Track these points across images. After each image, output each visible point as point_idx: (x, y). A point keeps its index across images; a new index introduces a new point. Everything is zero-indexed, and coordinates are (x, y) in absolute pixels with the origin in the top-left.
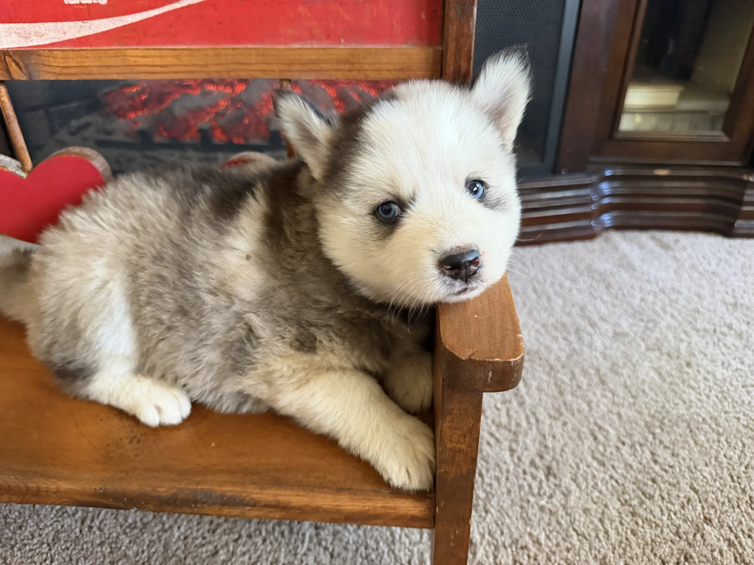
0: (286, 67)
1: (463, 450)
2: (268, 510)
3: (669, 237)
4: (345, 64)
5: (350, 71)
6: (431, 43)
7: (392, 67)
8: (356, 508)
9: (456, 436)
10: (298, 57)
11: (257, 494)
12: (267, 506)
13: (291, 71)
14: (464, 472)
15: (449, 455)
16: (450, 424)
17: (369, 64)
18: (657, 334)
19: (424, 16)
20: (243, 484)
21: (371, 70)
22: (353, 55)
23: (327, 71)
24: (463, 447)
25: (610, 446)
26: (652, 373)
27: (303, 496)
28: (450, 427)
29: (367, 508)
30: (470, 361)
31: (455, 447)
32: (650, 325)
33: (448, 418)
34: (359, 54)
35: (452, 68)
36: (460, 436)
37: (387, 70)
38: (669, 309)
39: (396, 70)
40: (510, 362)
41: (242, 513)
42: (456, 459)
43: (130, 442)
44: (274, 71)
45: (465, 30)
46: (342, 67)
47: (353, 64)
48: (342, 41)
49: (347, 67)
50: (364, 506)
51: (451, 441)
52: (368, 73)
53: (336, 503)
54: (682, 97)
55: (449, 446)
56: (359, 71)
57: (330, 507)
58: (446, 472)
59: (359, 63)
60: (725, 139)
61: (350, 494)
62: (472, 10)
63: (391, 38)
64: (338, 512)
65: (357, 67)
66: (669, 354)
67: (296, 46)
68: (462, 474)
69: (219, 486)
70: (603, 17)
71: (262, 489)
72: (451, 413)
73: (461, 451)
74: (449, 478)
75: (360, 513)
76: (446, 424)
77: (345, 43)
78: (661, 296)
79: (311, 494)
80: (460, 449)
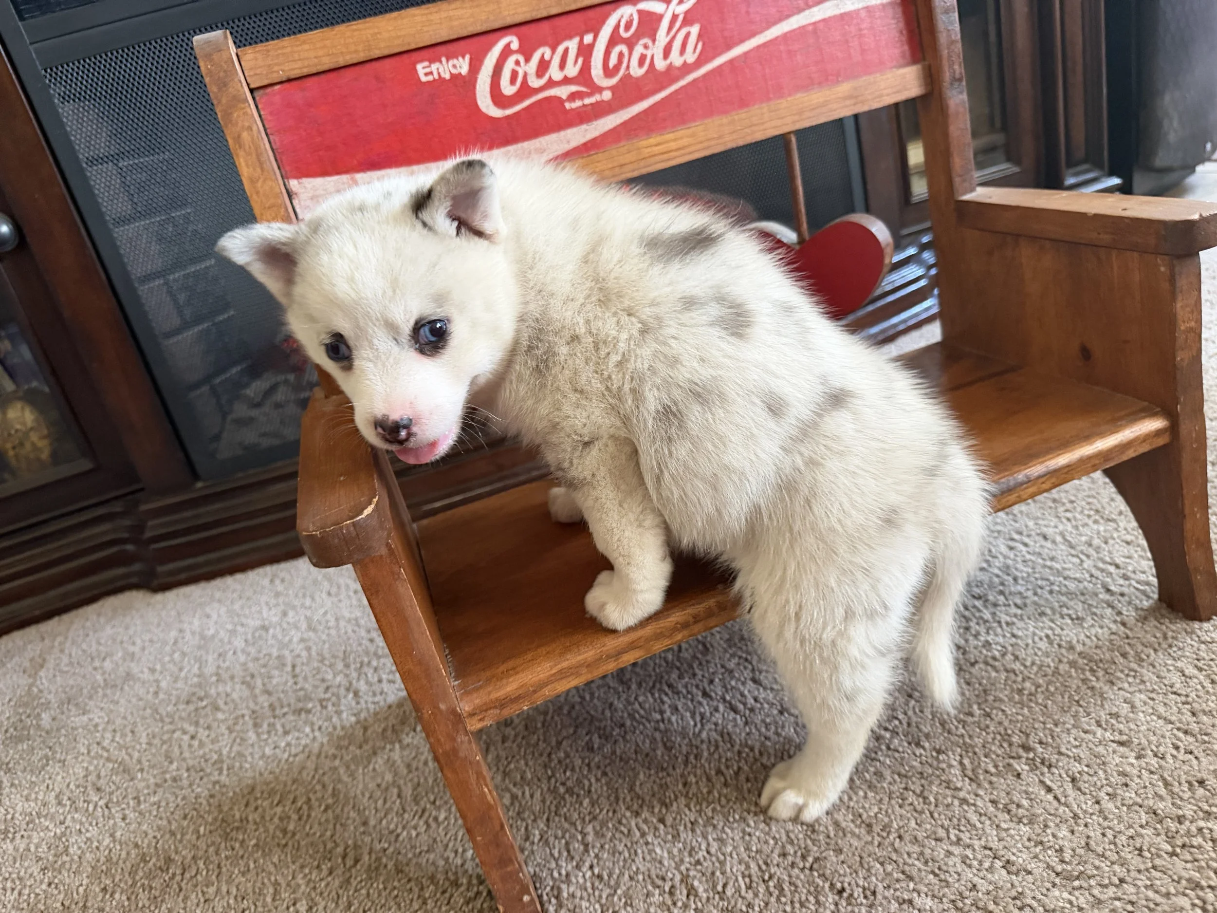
0: (796, 118)
1: (1193, 328)
2: (1041, 480)
4: (849, 99)
5: (855, 104)
6: (914, 60)
7: (889, 91)
8: (1111, 443)
9: (1186, 315)
11: (1026, 469)
12: (1040, 477)
13: (802, 120)
14: (1195, 354)
15: (1183, 338)
17: (871, 93)
21: (872, 99)
22: (854, 89)
23: (835, 110)
24: (1193, 324)
27: (1064, 453)
29: (1119, 439)
30: (1203, 219)
31: (1187, 327)
33: (1179, 298)
34: (860, 88)
35: (948, 74)
36: (1189, 313)
37: (888, 95)
41: (1019, 496)
42: (1189, 341)
44: (784, 125)
45: (951, 37)
47: (856, 97)
49: (852, 101)
50: (1116, 439)
52: (871, 103)
53: (1093, 447)
55: (1182, 328)
56: (862, 102)
57: (1091, 451)
58: (1182, 360)
59: (861, 96)
60: (1016, 169)
61: (1098, 435)
62: (955, 17)
64: (1099, 453)
65: (860, 99)
68: (1193, 356)
71: (1025, 464)
72: (1181, 291)
74: (1185, 365)
79: (1069, 449)
80: (1190, 328)
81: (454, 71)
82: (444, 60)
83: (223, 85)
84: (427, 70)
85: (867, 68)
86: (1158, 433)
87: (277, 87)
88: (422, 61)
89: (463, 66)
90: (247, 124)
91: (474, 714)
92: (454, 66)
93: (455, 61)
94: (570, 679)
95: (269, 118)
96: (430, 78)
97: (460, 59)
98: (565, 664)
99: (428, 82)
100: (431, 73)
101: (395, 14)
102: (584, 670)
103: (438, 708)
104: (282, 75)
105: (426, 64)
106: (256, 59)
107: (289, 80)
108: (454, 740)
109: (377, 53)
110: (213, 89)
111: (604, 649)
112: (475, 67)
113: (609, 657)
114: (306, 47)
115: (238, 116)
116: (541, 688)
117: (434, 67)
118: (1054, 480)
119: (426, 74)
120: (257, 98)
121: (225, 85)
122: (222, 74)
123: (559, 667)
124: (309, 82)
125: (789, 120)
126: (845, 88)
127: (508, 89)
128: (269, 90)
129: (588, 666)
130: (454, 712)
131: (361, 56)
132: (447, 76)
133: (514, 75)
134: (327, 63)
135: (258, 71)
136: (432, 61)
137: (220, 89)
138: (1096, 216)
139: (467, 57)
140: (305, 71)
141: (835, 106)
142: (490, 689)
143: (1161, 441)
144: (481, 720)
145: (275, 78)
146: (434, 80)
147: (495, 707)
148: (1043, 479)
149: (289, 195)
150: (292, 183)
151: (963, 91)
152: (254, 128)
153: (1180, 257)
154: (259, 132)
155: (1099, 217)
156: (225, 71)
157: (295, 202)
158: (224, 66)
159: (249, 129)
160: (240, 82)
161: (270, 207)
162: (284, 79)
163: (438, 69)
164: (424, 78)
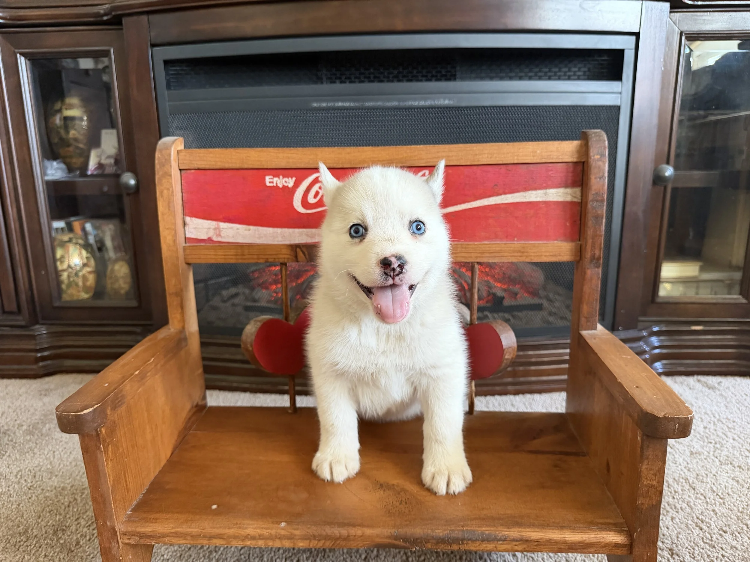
0: (479, 255)
1: (654, 486)
2: (514, 543)
3: (712, 380)
4: (518, 253)
5: (520, 256)
6: (572, 240)
7: (548, 254)
8: (577, 539)
9: (650, 475)
10: (488, 249)
11: (506, 531)
12: (514, 540)
13: (482, 257)
14: (654, 504)
15: (645, 490)
16: (646, 467)
17: (534, 252)
18: (725, 453)
19: (568, 224)
20: (494, 526)
21: (534, 256)
22: (523, 247)
23: (506, 257)
24: (654, 483)
25: (714, 534)
26: (731, 482)
27: (539, 532)
28: (647, 469)
29: (584, 538)
30: (665, 418)
31: (649, 484)
32: (718, 446)
33: (646, 462)
34: (527, 247)
35: (589, 254)
36: (653, 475)
37: (545, 256)
38: (729, 434)
39: (551, 256)
40: (688, 417)
41: (496, 547)
42: (650, 493)
43: (400, 504)
44: (471, 257)
45: (598, 233)
46: (516, 254)
47: (523, 252)
48: (516, 239)
49: (519, 254)
50: (582, 537)
51: (646, 479)
52: (533, 258)
53: (562, 536)
54: (702, 269)
55: (645, 483)
56: (527, 256)
57: (559, 539)
58: (642, 504)
59: (527, 252)
60: (744, 301)
61: (570, 529)
62: (602, 221)
63: (547, 237)
64: (565, 542)
65: (525, 254)
66: (740, 467)
67: (486, 242)
68: (652, 505)
69: (478, 527)
70: (640, 214)
71: (509, 528)
72: (647, 458)
73: (653, 486)
74: (644, 508)
75: (580, 542)
76: (644, 467)
77: (517, 241)
78: (719, 424)
79: (544, 530)
80: (652, 485)
81: (285, 184)
82: (281, 177)
83: (163, 165)
84: (271, 180)
85: (537, 236)
86: (617, 545)
87: (193, 171)
88: (269, 175)
89: (290, 182)
90: (168, 187)
91: (125, 535)
92: (286, 182)
93: (287, 179)
94: (181, 539)
95: (185, 185)
96: (271, 185)
97: (290, 179)
98: (179, 530)
99: (270, 187)
100: (272, 182)
101: (260, 149)
102: (189, 538)
103: (106, 523)
104: (196, 166)
105: (271, 177)
106: (185, 156)
107: (199, 169)
108: (111, 543)
109: (246, 166)
110: (157, 167)
111: (204, 531)
112: (297, 185)
113: (204, 537)
114: (211, 155)
115: (165, 182)
116: (163, 537)
117: (275, 180)
118: (525, 546)
119: (270, 182)
120: (182, 174)
121: (164, 166)
122: (164, 161)
123: (177, 530)
124: (208, 172)
125: (473, 255)
126: (516, 244)
127: (311, 200)
128: (189, 171)
129: (192, 536)
130: (113, 529)
131: (237, 166)
132: (281, 186)
133: (317, 193)
134: (219, 165)
135: (185, 162)
136: (275, 176)
137: (160, 167)
138: (620, 383)
139: (294, 179)
140: (207, 167)
141: (506, 254)
142: (139, 525)
143: (619, 552)
144: (128, 539)
145: (192, 166)
146: (273, 186)
147: (137, 536)
148: (517, 543)
149: (185, 224)
150: (188, 219)
151: (599, 266)
152: (171, 189)
153: (648, 436)
154: (173, 192)
155: (620, 385)
156: (166, 160)
157: (186, 228)
158: (166, 157)
159: (168, 189)
160: (171, 166)
161: (168, 229)
162: (196, 168)
163: (277, 181)
164: (268, 184)
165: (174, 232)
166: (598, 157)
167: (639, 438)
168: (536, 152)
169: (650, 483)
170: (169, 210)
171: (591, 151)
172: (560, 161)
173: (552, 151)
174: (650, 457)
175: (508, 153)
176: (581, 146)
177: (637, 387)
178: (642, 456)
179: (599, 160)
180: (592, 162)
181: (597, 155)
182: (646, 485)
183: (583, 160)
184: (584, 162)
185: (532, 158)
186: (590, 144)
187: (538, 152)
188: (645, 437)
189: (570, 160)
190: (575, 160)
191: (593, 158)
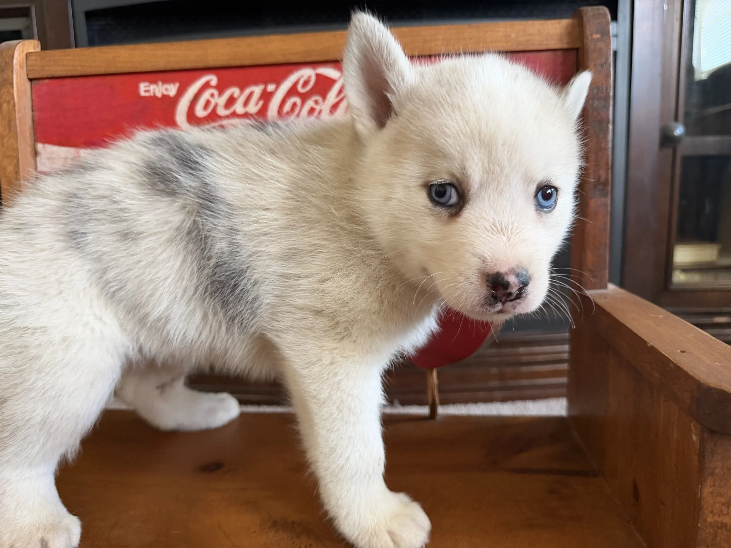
1: (726, 525)
9: (717, 505)
16: (711, 489)
28: (712, 493)
31: (716, 521)
33: (709, 482)
35: (592, 177)
36: (723, 504)
42: (718, 538)
45: (603, 145)
51: (712, 512)
55: (709, 520)
62: (607, 127)
70: (647, 182)
72: (712, 474)
73: (724, 525)
76: (707, 490)
80: (722, 523)
81: (165, 93)
82: (161, 83)
84: (147, 89)
87: (47, 81)
88: (144, 81)
89: (172, 90)
90: (8, 99)
92: (166, 89)
93: (168, 86)
96: (147, 94)
97: (172, 85)
99: (145, 97)
100: (149, 91)
101: (132, 46)
104: (49, 74)
105: (147, 84)
106: (36, 60)
107: (52, 77)
109: (113, 70)
112: (180, 92)
114: (69, 58)
115: (4, 93)
117: (153, 87)
119: (146, 91)
120: (33, 86)
121: (3, 70)
122: (3, 64)
124: (66, 81)
127: (200, 112)
128: (41, 82)
131: (102, 71)
132: (159, 95)
133: (208, 103)
134: (79, 71)
135: (35, 68)
138: (652, 348)
139: (177, 85)
140: (63, 74)
145: (44, 74)
146: (150, 96)
149: (36, 153)
150: (40, 146)
151: (607, 195)
152: (12, 103)
153: (712, 432)
154: (14, 106)
155: (653, 351)
156: (6, 63)
157: (38, 159)
158: (7, 60)
159: (8, 102)
160: (12, 71)
161: (8, 157)
162: (50, 76)
163: (155, 89)
164: (143, 94)
165: (15, 161)
166: (598, 36)
167: (694, 438)
168: (510, 36)
169: (719, 519)
170: (10, 130)
171: (588, 28)
172: (544, 47)
173: (531, 35)
174: (717, 471)
175: (471, 39)
176: (573, 26)
177: (683, 352)
178: (701, 470)
179: (598, 40)
180: (589, 44)
181: (597, 33)
182: (711, 524)
183: (577, 46)
184: (577, 49)
185: (505, 44)
186: (585, 19)
187: (513, 36)
188: (706, 435)
189: (558, 46)
190: (565, 46)
191: (590, 38)
